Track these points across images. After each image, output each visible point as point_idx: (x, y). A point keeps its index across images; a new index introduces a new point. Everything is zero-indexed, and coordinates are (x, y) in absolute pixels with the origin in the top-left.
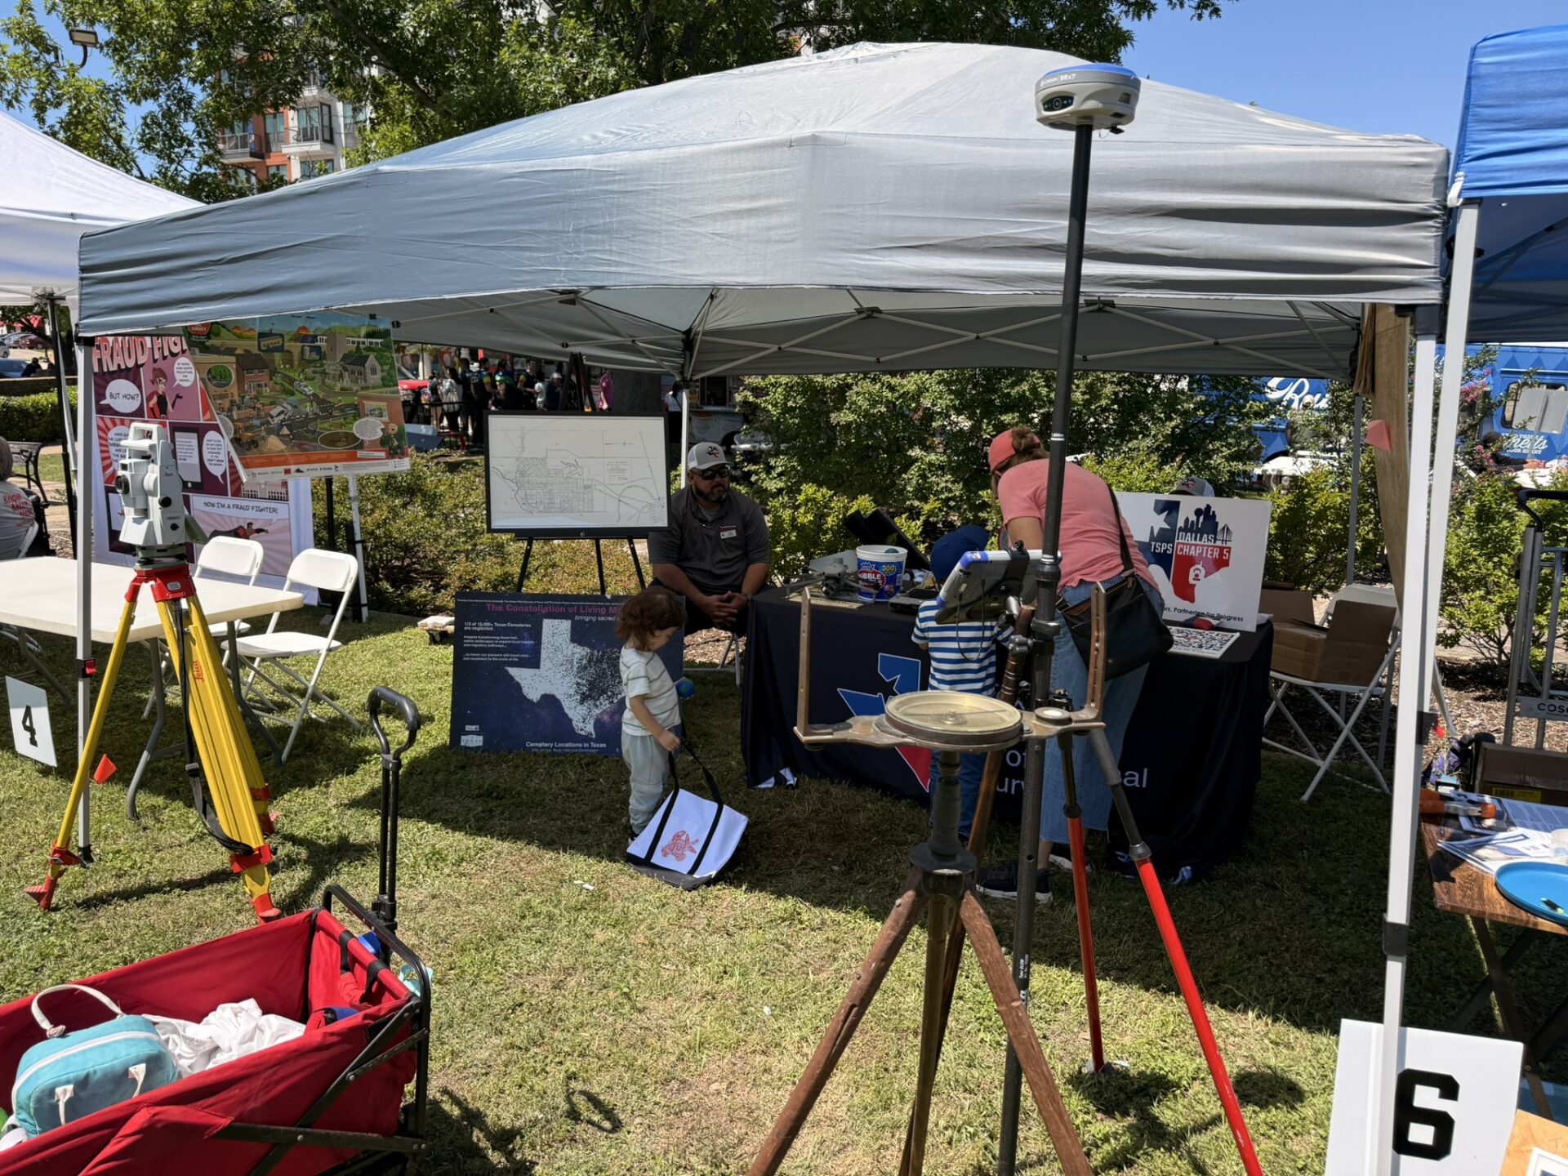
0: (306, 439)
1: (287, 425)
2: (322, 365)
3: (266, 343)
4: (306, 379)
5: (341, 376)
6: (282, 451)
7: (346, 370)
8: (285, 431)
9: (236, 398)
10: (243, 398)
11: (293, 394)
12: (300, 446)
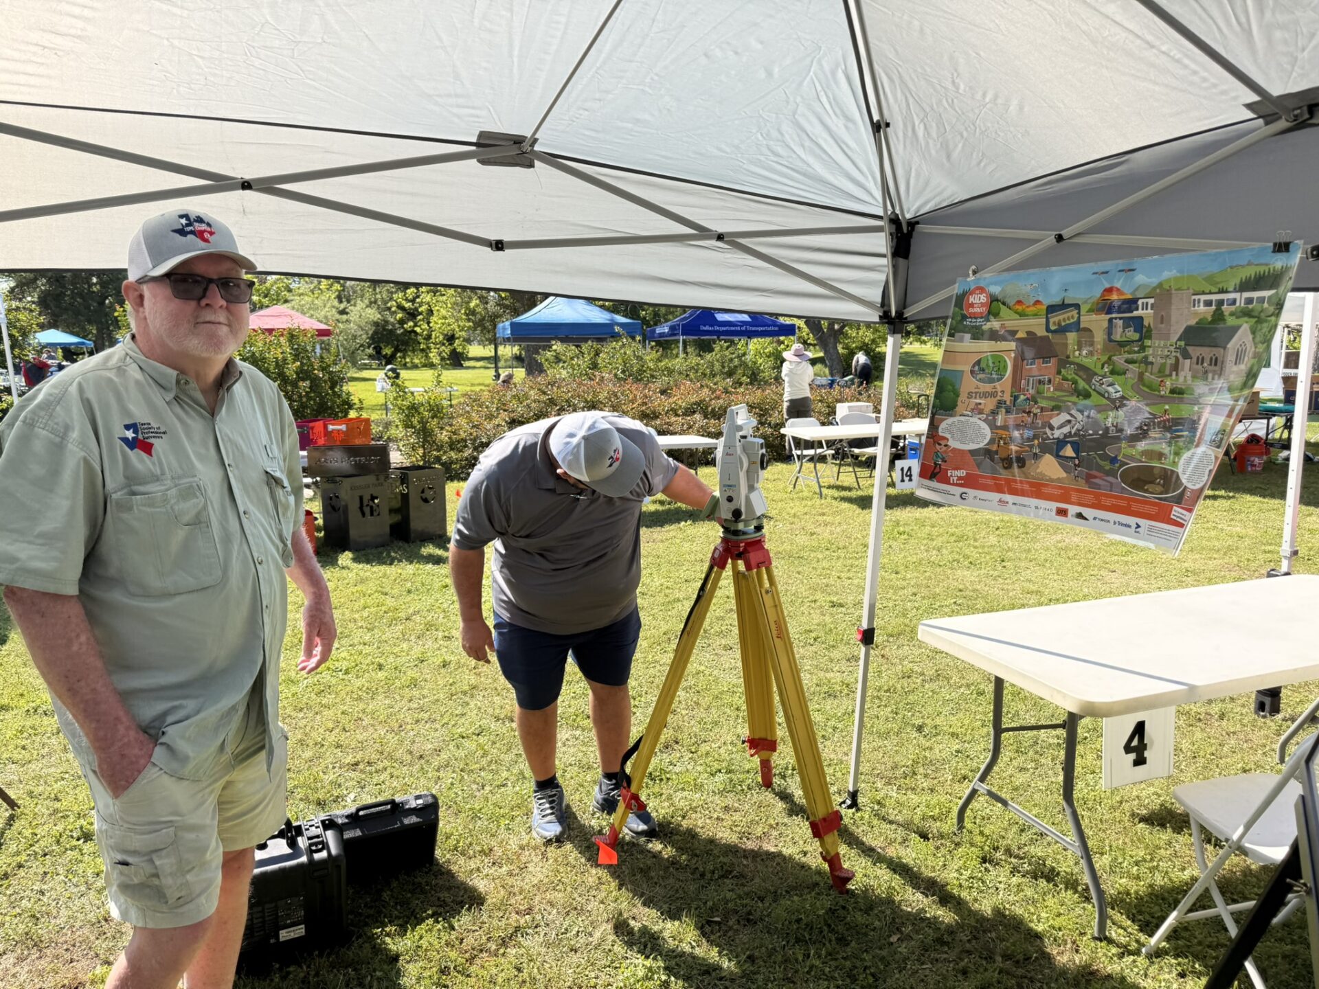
0: (1100, 468)
1: (1072, 443)
2: (1143, 348)
3: (1056, 319)
4: (1113, 372)
5: (1176, 367)
6: (1059, 480)
7: (1186, 356)
8: (1069, 451)
9: (1007, 398)
10: (1016, 398)
11: (1087, 396)
12: (1089, 478)
